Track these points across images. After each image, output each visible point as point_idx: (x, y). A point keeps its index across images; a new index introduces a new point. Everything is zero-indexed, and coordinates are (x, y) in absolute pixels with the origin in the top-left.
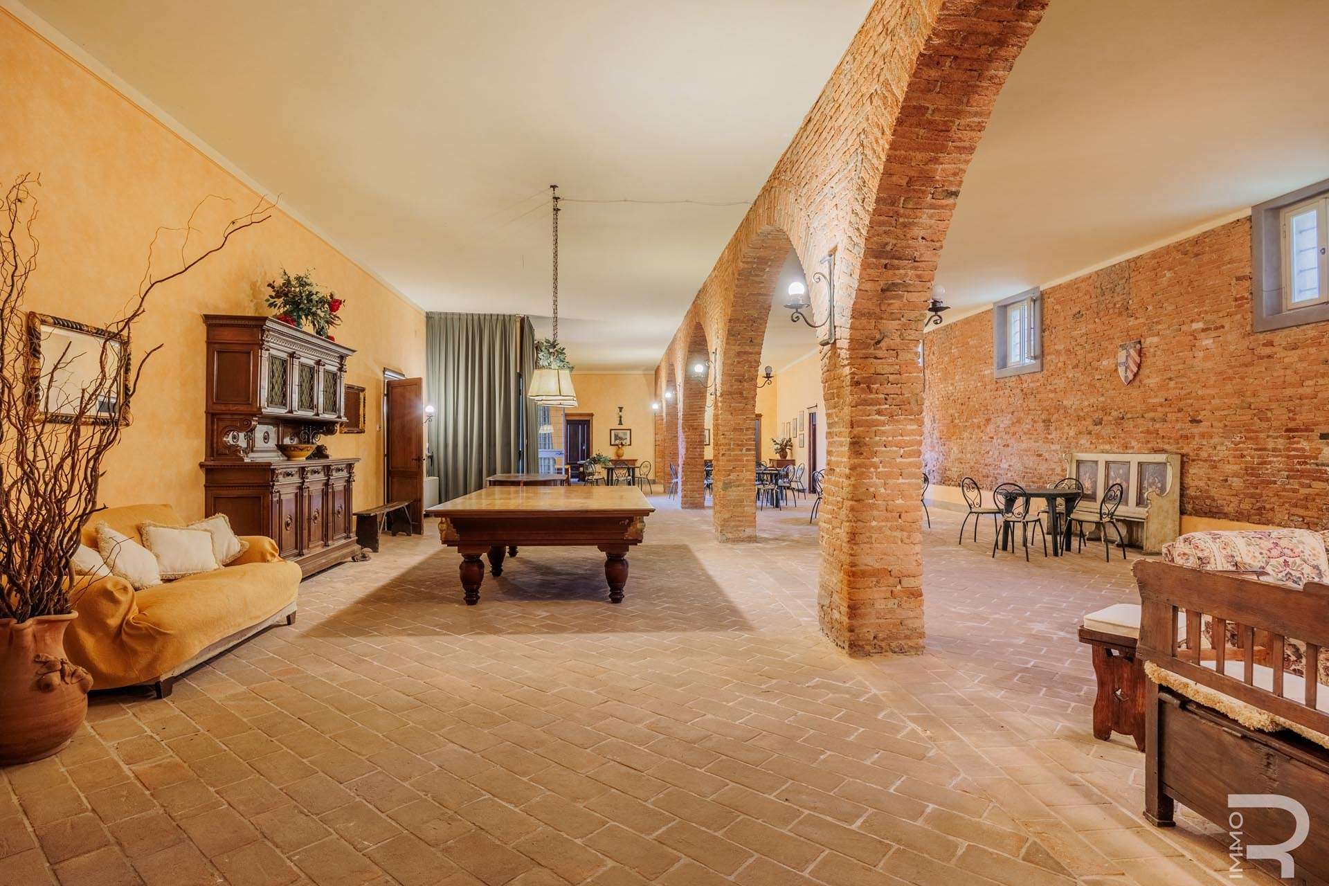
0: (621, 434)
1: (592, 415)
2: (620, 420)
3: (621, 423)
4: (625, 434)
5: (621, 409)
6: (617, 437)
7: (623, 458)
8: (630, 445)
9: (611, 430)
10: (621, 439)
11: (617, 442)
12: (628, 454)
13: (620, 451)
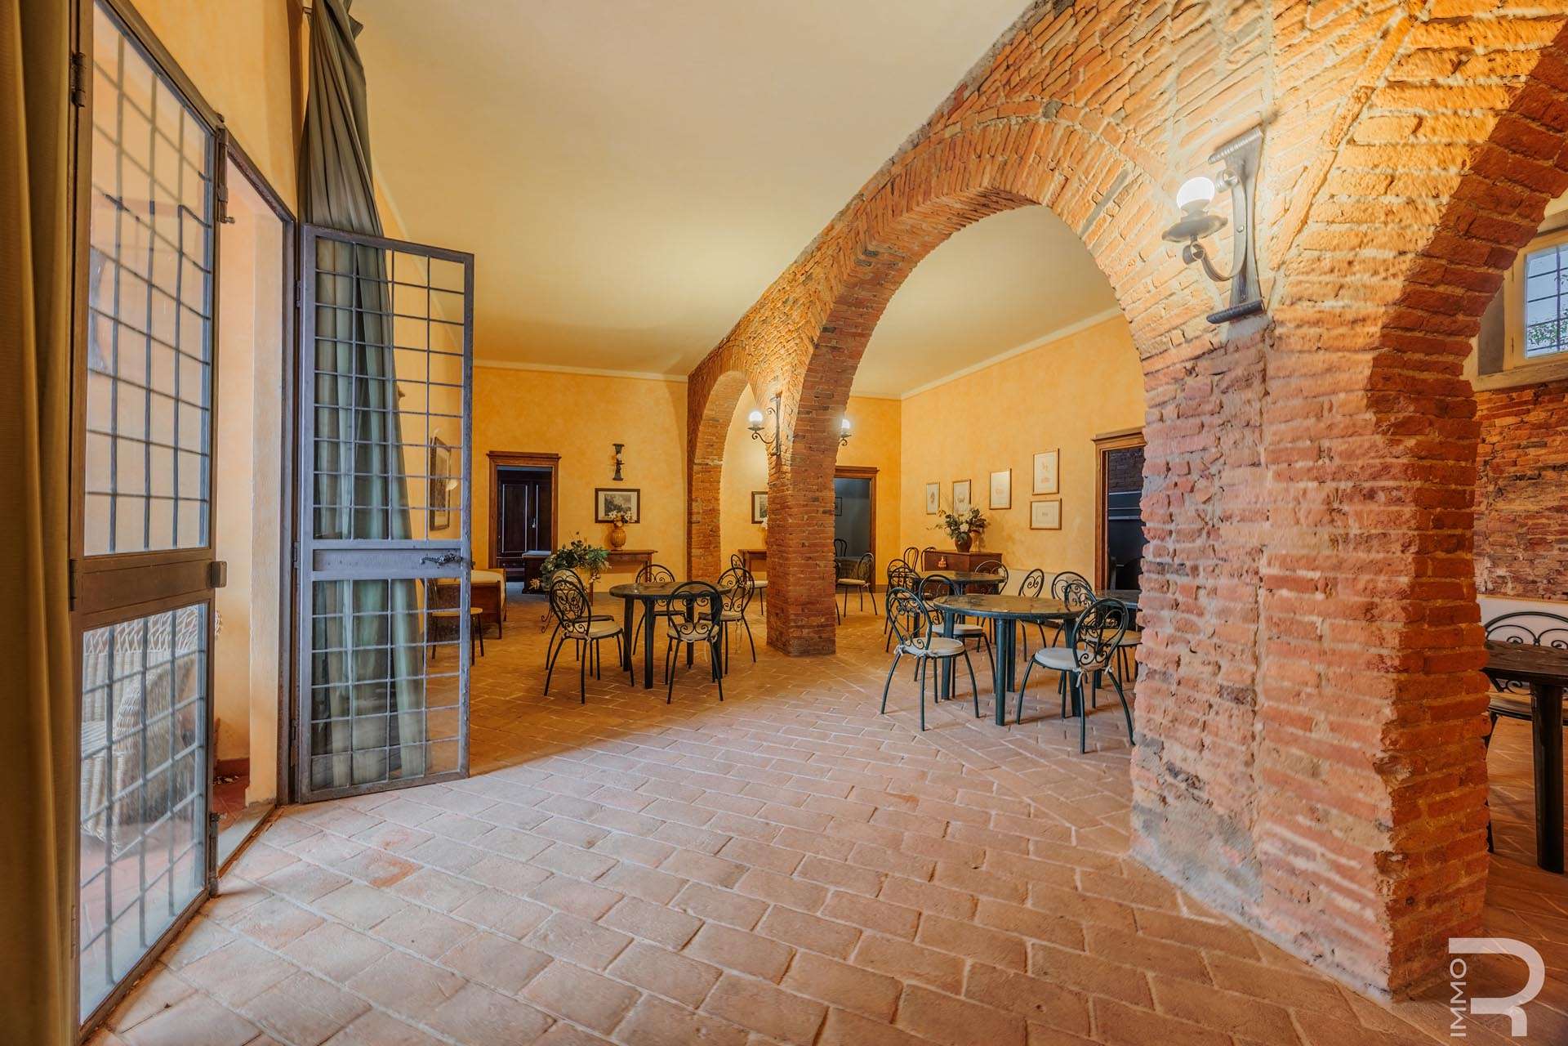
0: (618, 499)
1: (555, 458)
2: (618, 471)
3: (618, 478)
4: (628, 500)
5: (619, 448)
6: (610, 506)
7: (626, 548)
8: (638, 521)
9: (597, 491)
10: (619, 509)
11: (613, 515)
12: (634, 539)
13: (619, 535)
